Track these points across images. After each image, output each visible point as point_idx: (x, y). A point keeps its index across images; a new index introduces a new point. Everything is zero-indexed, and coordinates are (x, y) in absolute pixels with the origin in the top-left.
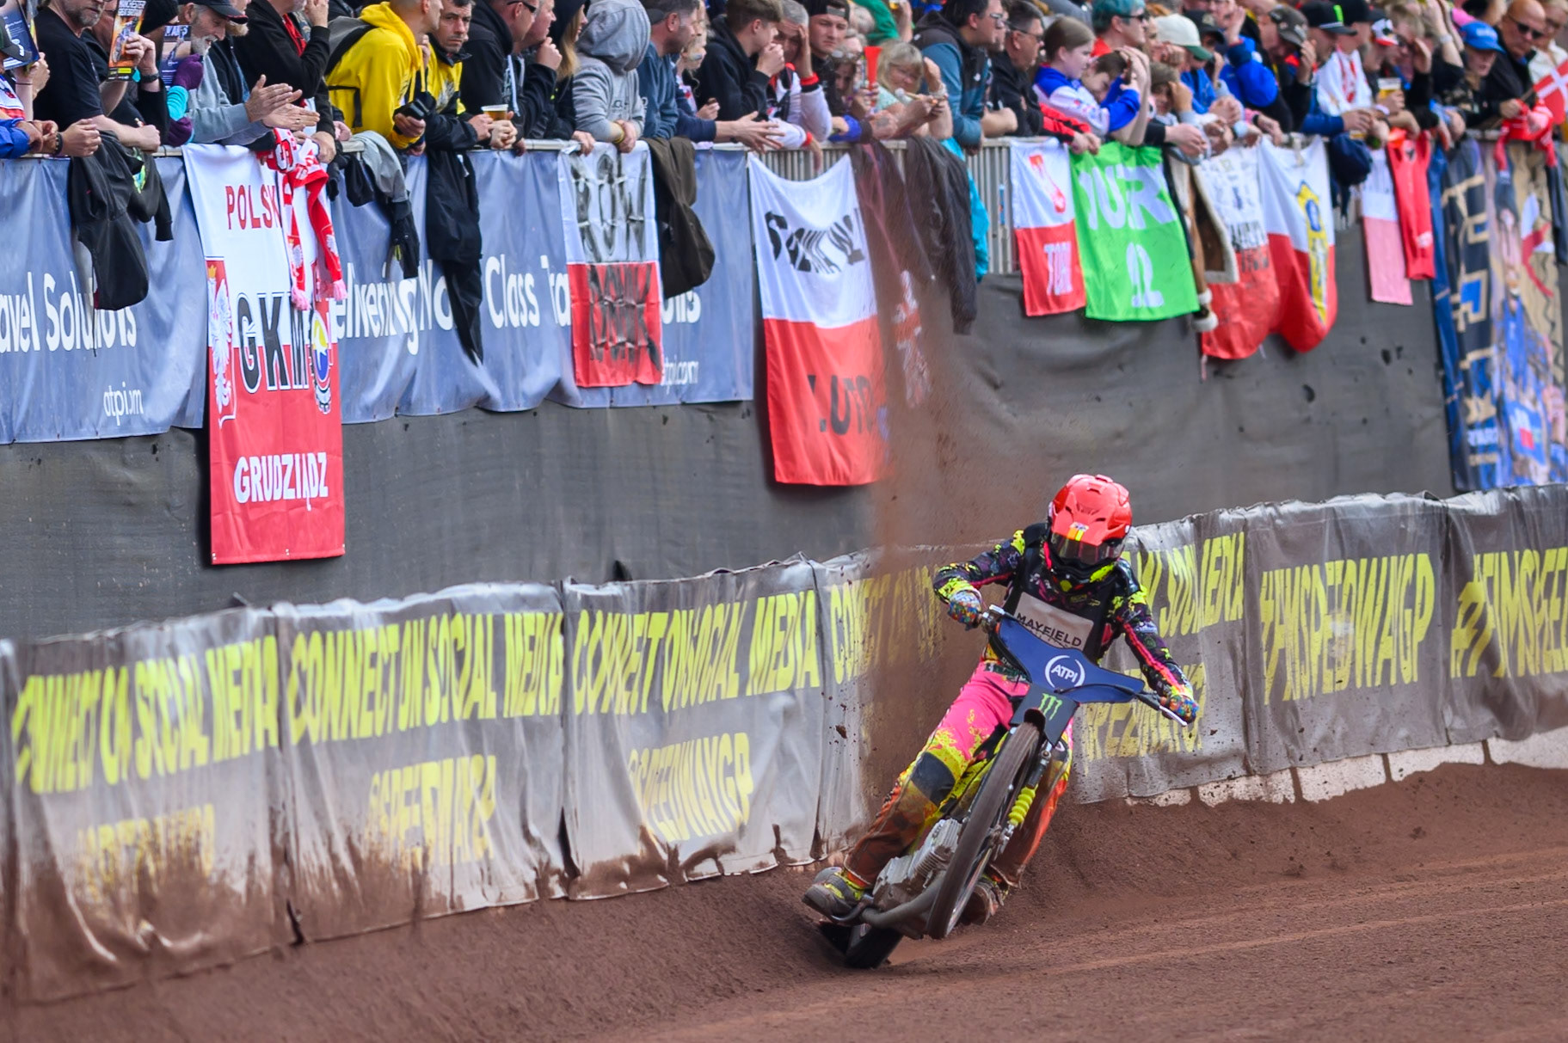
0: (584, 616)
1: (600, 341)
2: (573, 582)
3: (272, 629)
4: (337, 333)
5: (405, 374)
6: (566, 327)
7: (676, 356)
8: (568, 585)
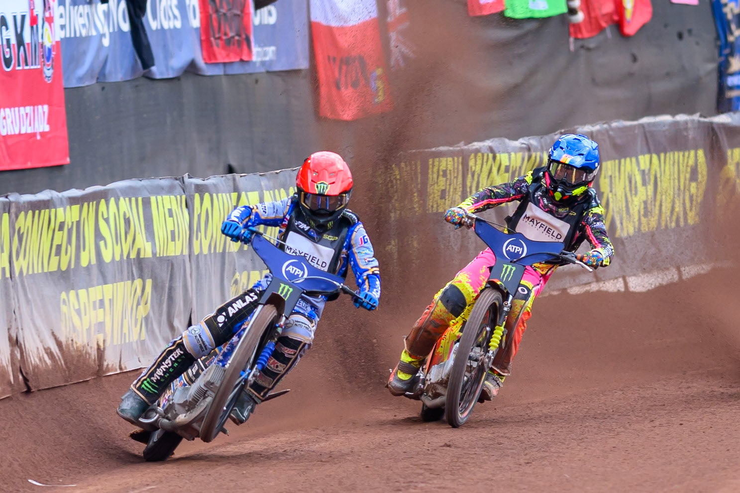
0: (197, 196)
1: (217, 36)
2: (190, 177)
3: (7, 209)
4: (59, 35)
5: (102, 58)
6: (196, 29)
7: (262, 44)
8: (186, 179)
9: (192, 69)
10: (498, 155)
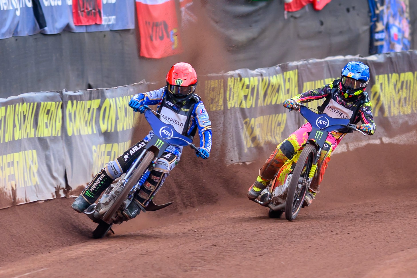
0: (69, 102)
1: (82, 10)
2: (66, 91)
5: (16, 22)
6: (70, 6)
7: (108, 14)
8: (64, 92)
9: (67, 28)
10: (243, 78)
